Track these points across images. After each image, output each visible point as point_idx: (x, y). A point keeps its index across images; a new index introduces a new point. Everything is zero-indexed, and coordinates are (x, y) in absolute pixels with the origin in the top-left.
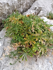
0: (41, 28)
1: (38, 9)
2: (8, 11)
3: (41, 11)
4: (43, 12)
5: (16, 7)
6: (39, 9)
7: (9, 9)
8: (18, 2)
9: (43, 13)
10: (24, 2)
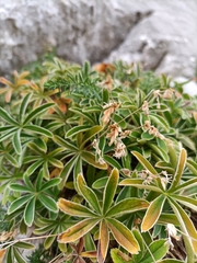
0: (176, 132)
1: (152, 49)
2: (14, 54)
3: (169, 59)
4: (176, 62)
5: (57, 39)
6: (158, 48)
7: (21, 46)
8: (65, 19)
9: (178, 66)
10: (93, 23)
